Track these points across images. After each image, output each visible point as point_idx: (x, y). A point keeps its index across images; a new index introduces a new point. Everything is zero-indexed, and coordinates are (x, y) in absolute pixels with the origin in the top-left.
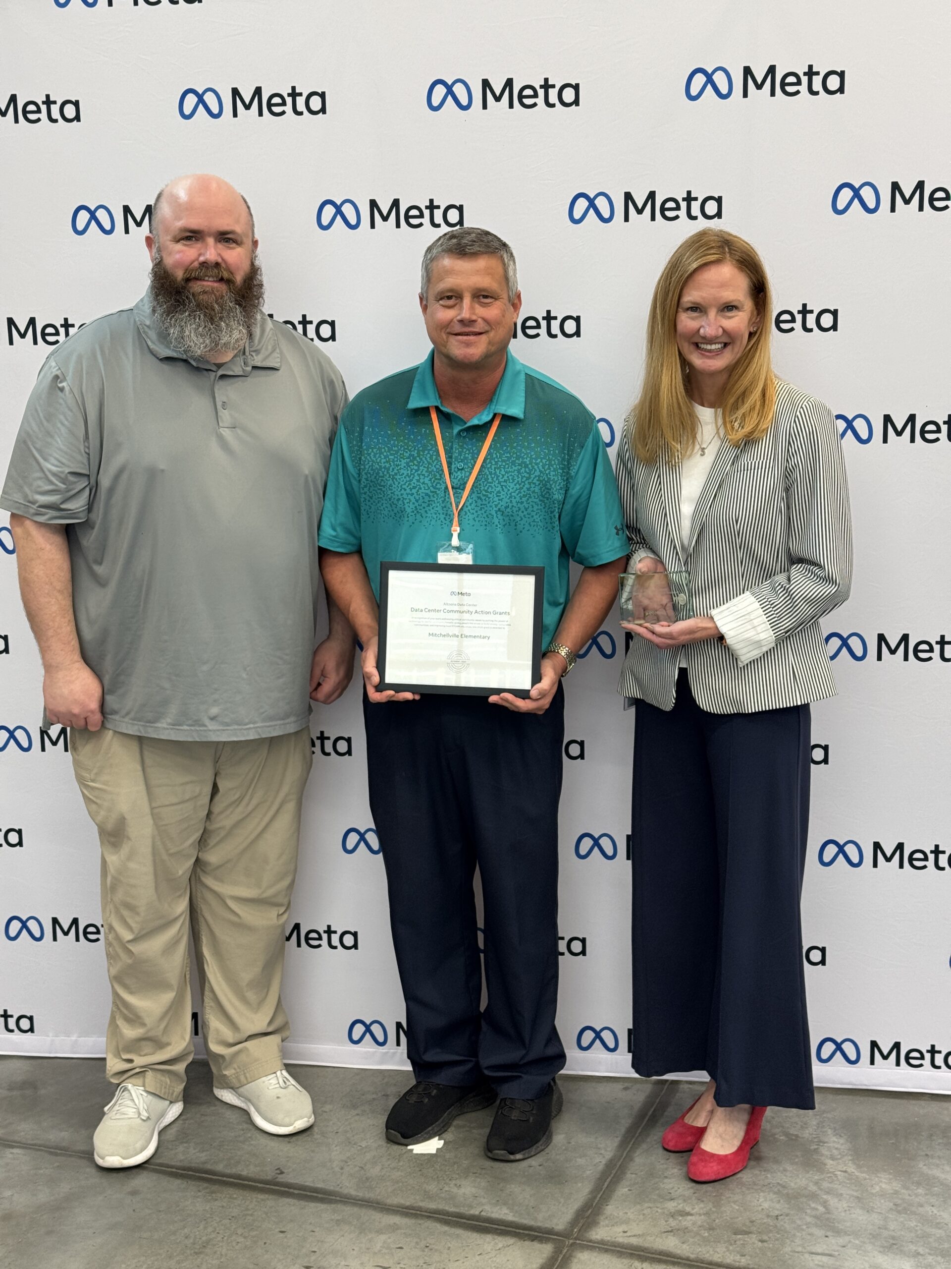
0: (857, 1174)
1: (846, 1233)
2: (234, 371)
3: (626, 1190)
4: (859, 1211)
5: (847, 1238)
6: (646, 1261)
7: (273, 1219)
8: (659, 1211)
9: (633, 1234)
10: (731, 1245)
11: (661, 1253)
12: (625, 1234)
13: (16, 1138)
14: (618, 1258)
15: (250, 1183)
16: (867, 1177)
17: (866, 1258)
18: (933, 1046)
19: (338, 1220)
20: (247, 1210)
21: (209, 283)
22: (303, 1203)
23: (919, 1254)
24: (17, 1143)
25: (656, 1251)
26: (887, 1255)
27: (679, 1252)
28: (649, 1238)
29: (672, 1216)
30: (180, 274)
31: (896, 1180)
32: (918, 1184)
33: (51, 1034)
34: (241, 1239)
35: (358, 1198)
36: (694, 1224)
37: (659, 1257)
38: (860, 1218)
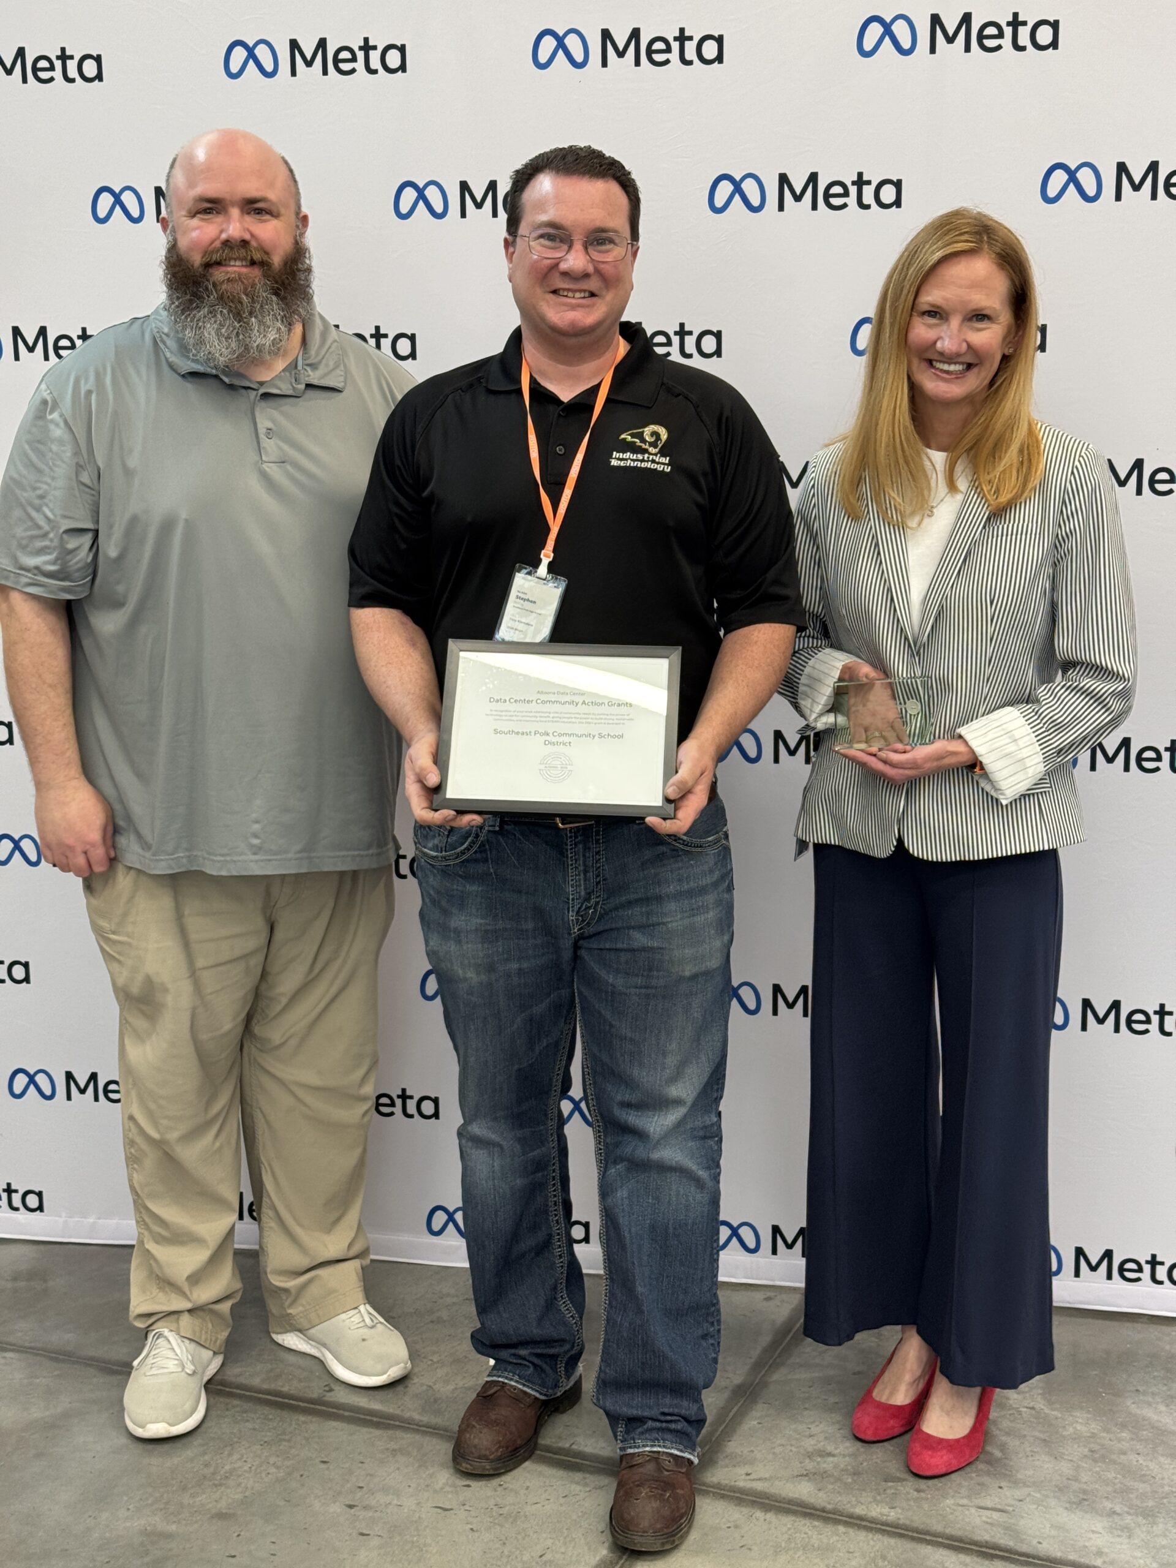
0: (1047, 1411)
1: (1025, 1484)
2: (281, 389)
3: (755, 1423)
4: (1044, 1457)
5: (1026, 1491)
6: (770, 1510)
7: (316, 1446)
8: (794, 1449)
9: (759, 1477)
10: (879, 1494)
11: (791, 1502)
12: (748, 1477)
13: (11, 1339)
14: (736, 1505)
15: (291, 1402)
16: (1060, 1415)
17: (1047, 1516)
18: (1154, 1256)
19: (394, 1450)
20: (284, 1433)
21: (235, 269)
22: (353, 1428)
23: (1114, 1513)
24: (11, 1345)
25: (784, 1498)
26: (1075, 1513)
27: (812, 1500)
28: (777, 1482)
29: (810, 1456)
30: (197, 260)
31: (1095, 1420)
32: (1123, 1426)
33: (64, 1215)
34: (272, 1470)
35: (421, 1423)
36: (835, 1467)
37: (788, 1506)
38: (1046, 1466)
